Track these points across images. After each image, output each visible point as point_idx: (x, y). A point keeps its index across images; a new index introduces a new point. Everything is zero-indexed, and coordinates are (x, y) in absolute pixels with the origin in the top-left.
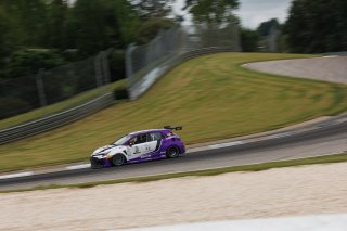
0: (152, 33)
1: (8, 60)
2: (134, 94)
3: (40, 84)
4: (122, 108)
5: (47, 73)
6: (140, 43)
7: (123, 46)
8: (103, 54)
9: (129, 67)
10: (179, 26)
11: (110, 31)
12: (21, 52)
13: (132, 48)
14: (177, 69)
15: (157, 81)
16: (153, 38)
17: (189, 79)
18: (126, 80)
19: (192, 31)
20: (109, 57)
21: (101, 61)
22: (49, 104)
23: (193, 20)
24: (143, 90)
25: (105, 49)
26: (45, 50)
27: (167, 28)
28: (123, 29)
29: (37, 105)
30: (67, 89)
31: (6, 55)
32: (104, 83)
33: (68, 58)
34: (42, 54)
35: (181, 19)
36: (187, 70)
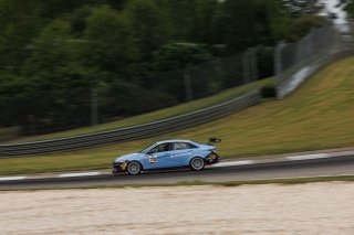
0: (304, 30)
1: (156, 53)
2: (282, 92)
3: (187, 79)
4: (268, 107)
5: (195, 68)
6: (290, 41)
7: (272, 43)
8: (252, 51)
9: (278, 65)
10: (331, 24)
11: (259, 27)
12: (169, 46)
13: (282, 45)
14: (328, 68)
15: (306, 80)
16: (303, 36)
17: (340, 80)
18: (274, 78)
19: (345, 29)
20: (258, 54)
21: (249, 57)
22: (195, 98)
23: (347, 18)
24: (290, 89)
25: (253, 45)
26: (193, 45)
27: (319, 26)
28: (273, 26)
29: (182, 100)
30: (214, 85)
31: (154, 48)
32: (251, 81)
33: (216, 53)
34: (190, 49)
35: (334, 16)
36: (338, 70)
